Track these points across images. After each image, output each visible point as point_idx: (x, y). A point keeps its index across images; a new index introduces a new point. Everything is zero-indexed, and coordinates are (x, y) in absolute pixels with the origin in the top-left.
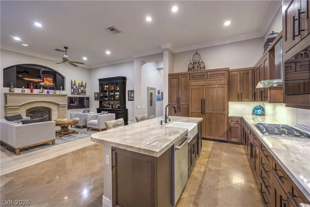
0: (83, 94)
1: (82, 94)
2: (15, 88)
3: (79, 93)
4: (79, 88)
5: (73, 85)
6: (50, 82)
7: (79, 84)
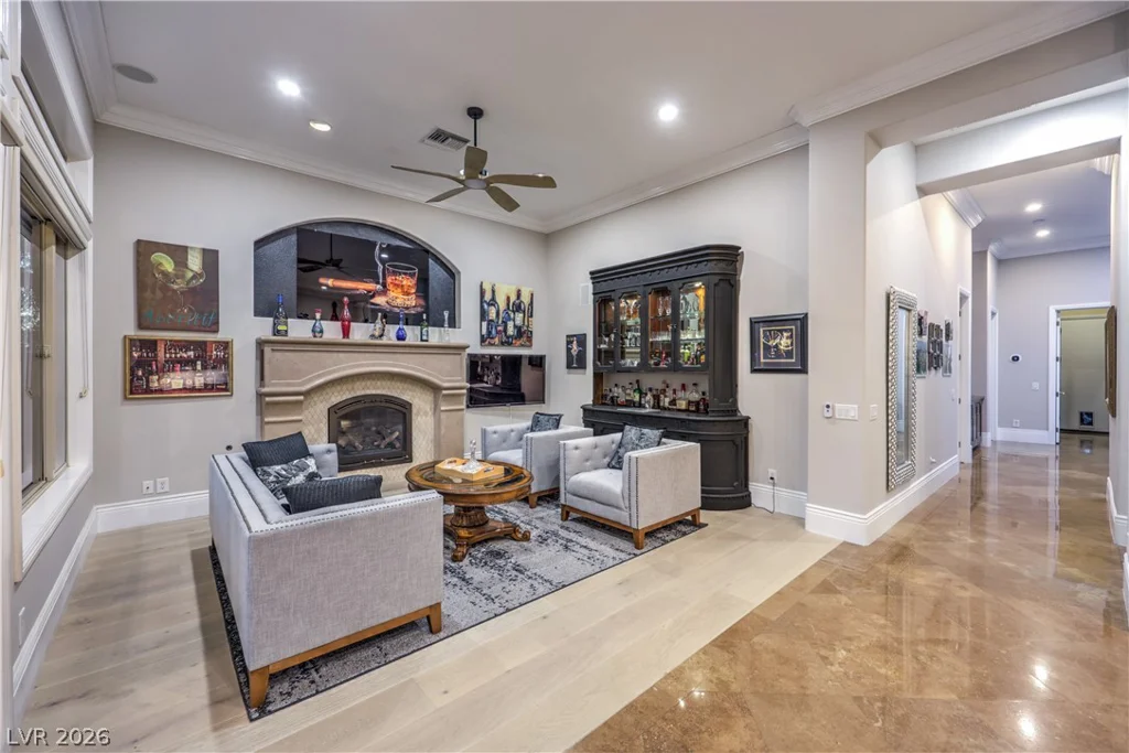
0: (522, 341)
1: (518, 343)
2: (289, 320)
3: (508, 337)
4: (510, 320)
5: (486, 306)
6: (408, 294)
7: (508, 298)
